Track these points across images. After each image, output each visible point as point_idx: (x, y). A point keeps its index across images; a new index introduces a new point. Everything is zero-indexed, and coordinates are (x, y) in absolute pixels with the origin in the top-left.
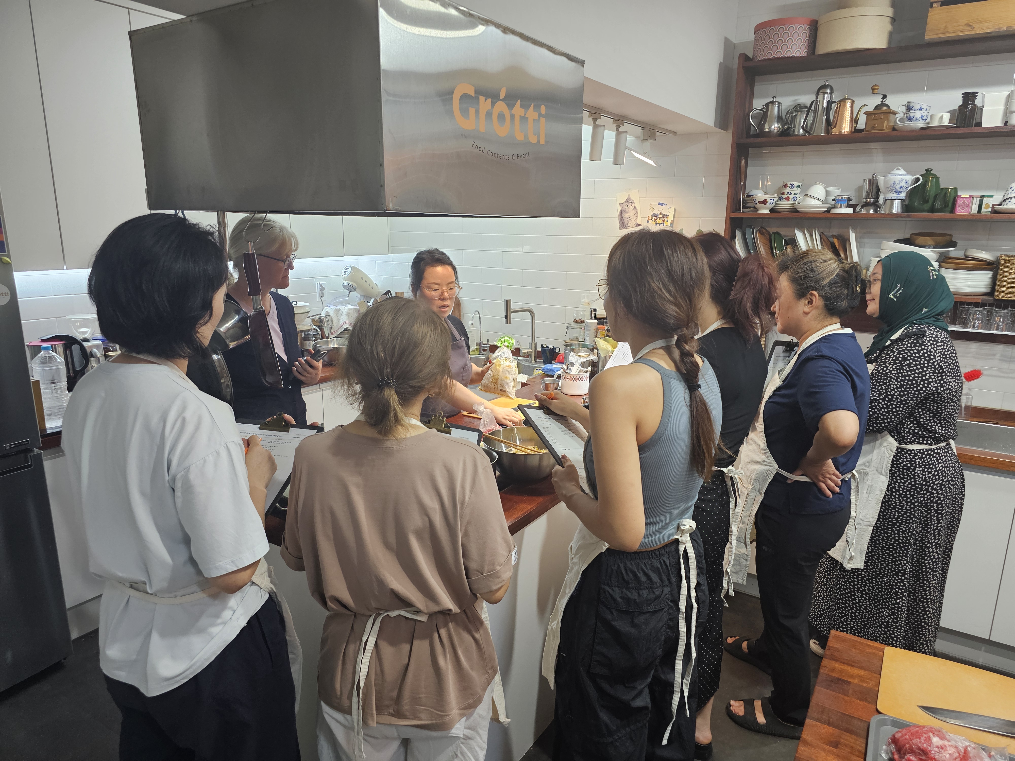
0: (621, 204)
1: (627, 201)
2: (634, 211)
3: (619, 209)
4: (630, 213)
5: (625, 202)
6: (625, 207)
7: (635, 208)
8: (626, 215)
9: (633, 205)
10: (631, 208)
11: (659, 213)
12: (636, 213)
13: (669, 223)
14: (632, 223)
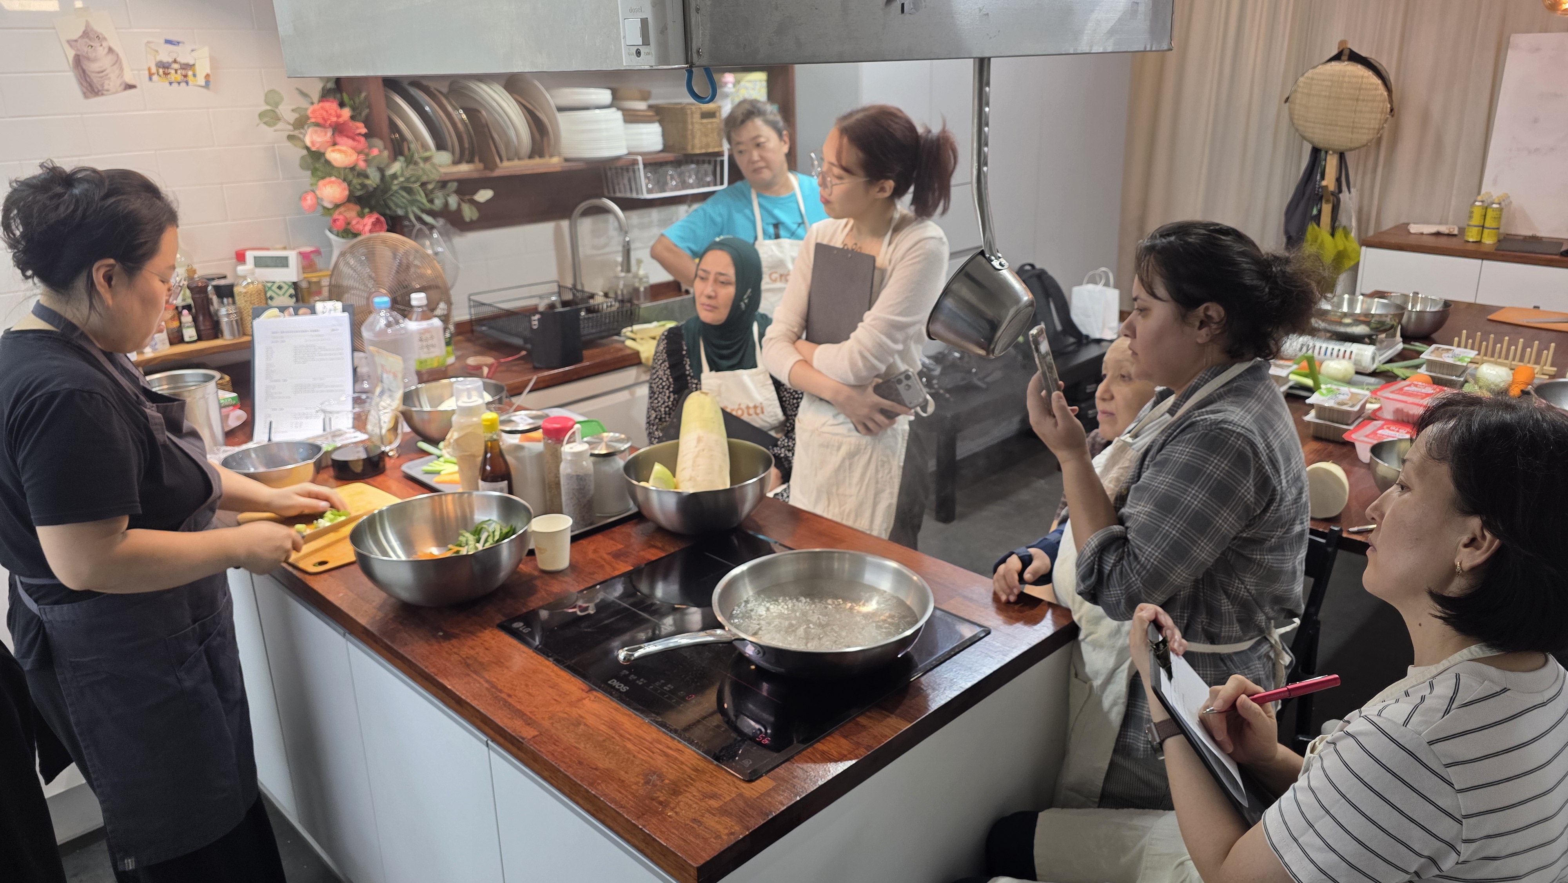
0: (71, 43)
1: (86, 34)
2: (111, 58)
3: (71, 54)
4: (101, 62)
5: (82, 37)
6: (86, 49)
7: (110, 50)
8: (92, 67)
9: (104, 44)
10: (101, 51)
11: (170, 60)
12: (118, 61)
13: (202, 82)
14: (113, 83)
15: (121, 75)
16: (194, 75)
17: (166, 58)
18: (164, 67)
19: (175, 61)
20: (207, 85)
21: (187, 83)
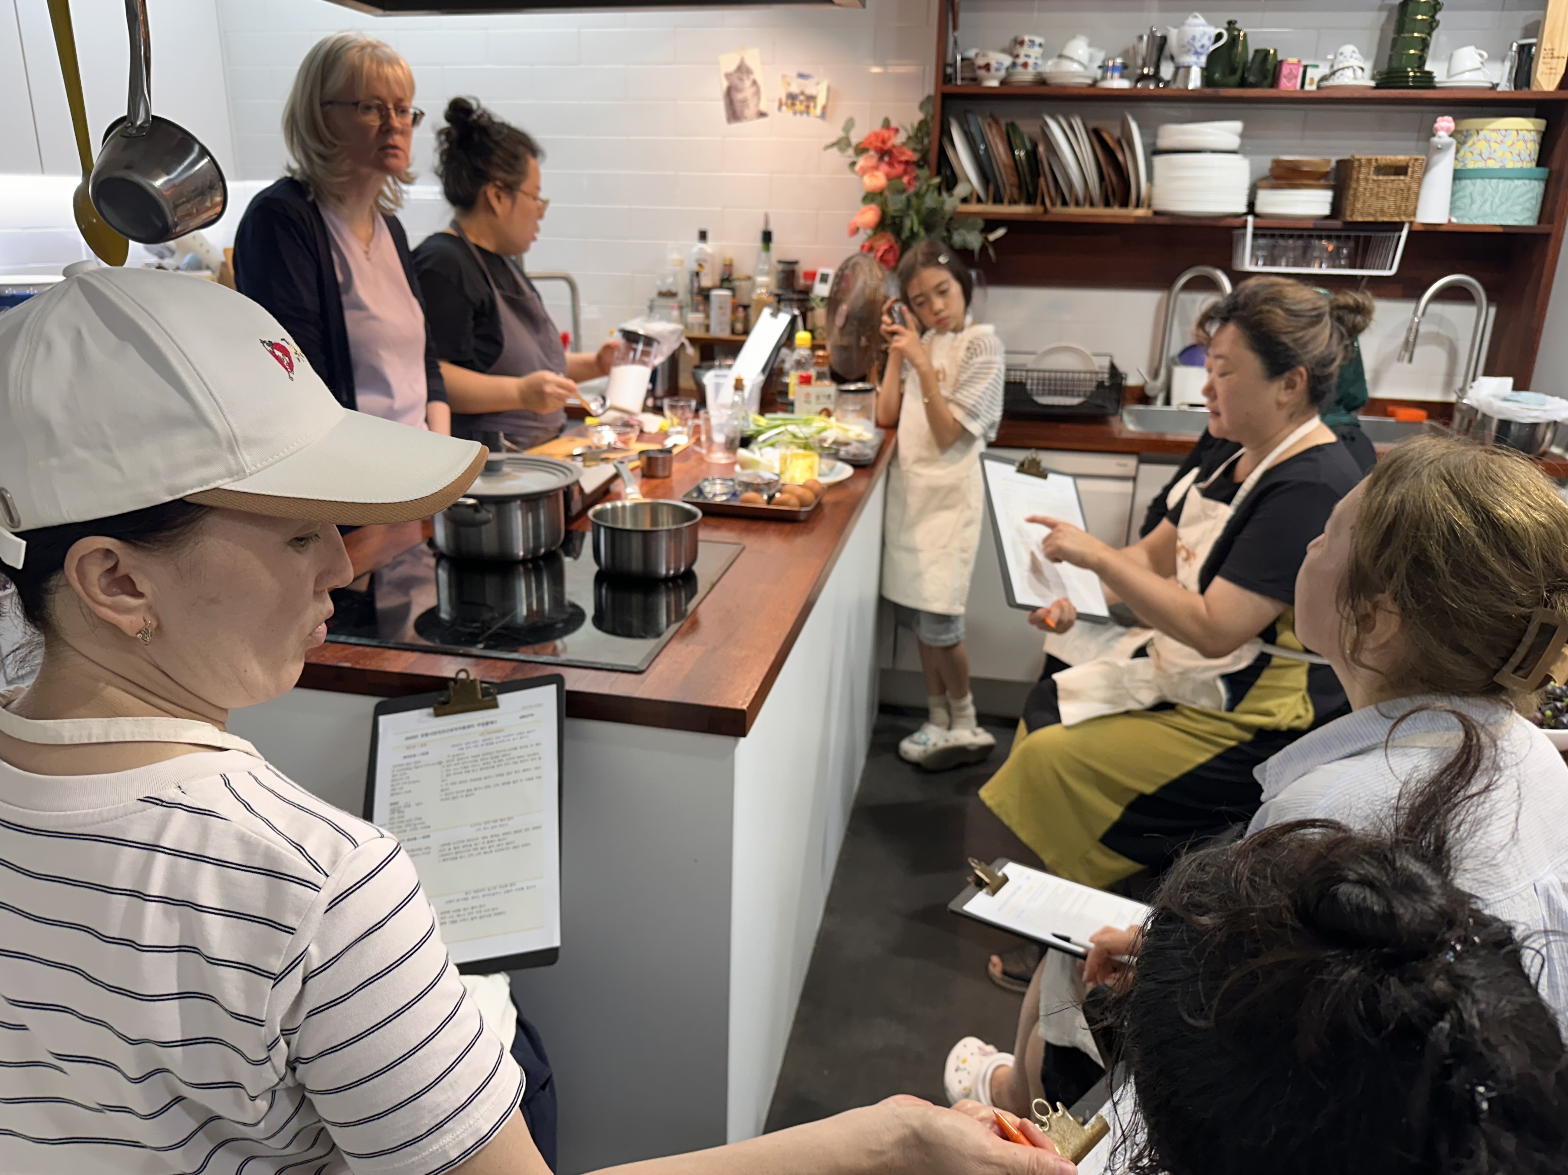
0: (728, 76)
1: (739, 69)
2: (753, 89)
3: (725, 84)
4: (745, 93)
5: (736, 71)
7: (754, 83)
8: (739, 96)
9: (751, 77)
10: (748, 83)
11: (799, 92)
12: (757, 93)
13: (818, 111)
14: (750, 111)
15: (757, 105)
16: (815, 107)
17: (795, 89)
18: (792, 97)
19: (802, 93)
20: (823, 115)
21: (808, 113)
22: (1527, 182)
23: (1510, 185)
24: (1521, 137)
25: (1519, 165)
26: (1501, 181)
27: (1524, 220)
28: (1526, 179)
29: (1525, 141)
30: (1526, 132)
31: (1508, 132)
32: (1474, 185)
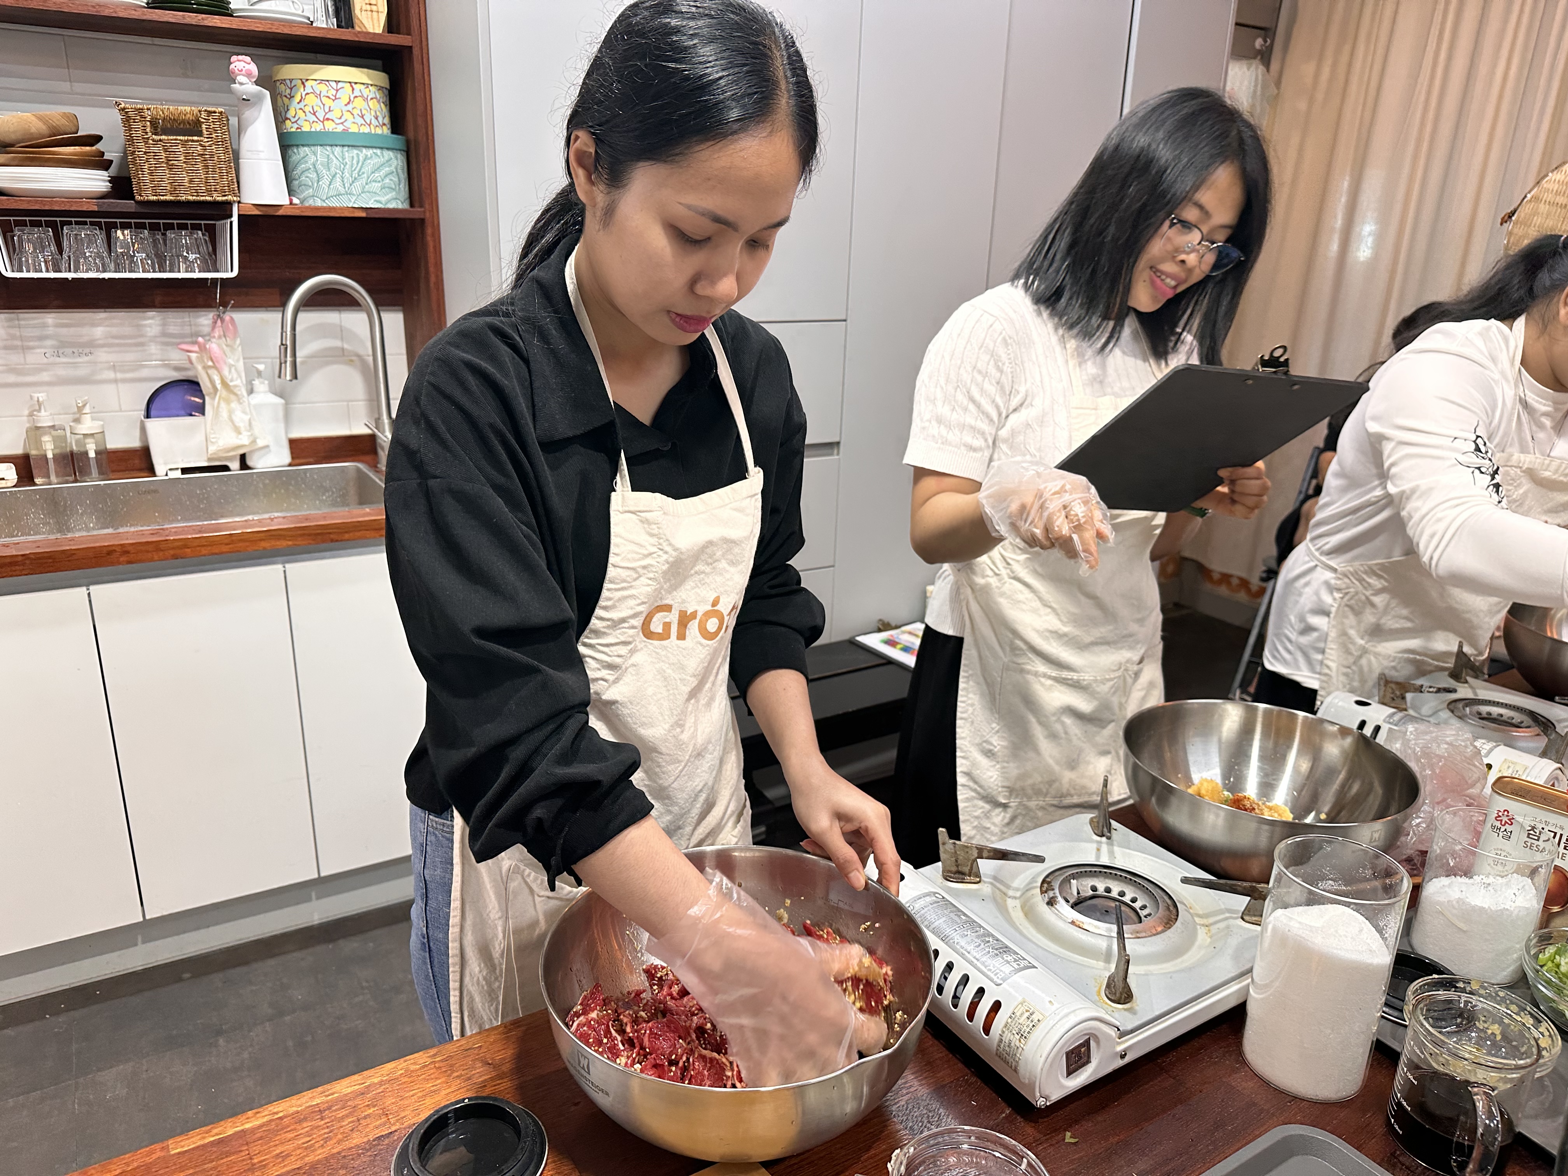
22: (378, 151)
23: (358, 155)
24: (357, 93)
25: (365, 130)
26: (346, 149)
27: (389, 201)
28: (376, 148)
29: (366, 99)
30: (362, 87)
31: (340, 85)
32: (315, 154)
